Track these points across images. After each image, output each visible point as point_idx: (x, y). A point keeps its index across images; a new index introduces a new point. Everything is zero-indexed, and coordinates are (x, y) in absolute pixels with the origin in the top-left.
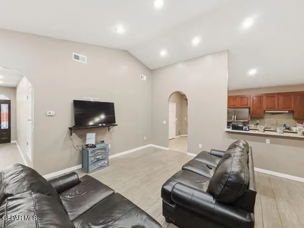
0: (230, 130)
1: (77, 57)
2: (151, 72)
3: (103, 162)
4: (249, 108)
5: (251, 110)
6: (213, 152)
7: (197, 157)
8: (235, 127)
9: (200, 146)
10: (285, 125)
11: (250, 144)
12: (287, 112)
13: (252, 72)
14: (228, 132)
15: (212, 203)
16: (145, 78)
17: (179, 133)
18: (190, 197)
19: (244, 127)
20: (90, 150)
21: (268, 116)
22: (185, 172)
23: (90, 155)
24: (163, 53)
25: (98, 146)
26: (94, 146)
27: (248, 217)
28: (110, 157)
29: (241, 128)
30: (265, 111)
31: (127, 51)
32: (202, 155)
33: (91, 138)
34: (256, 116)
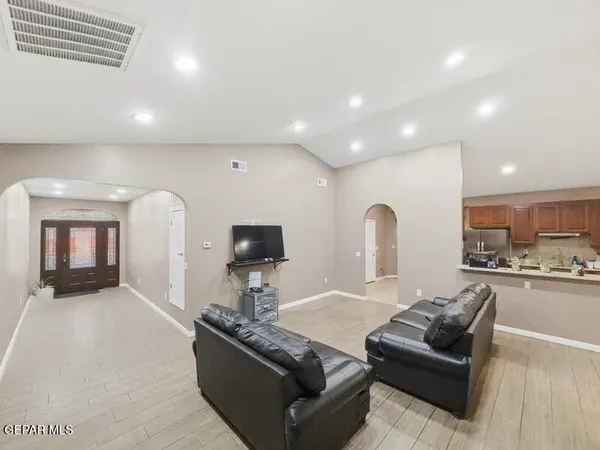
0: (467, 267)
1: (236, 165)
2: (335, 171)
3: (271, 314)
4: (508, 229)
5: (512, 231)
6: (438, 301)
7: (412, 308)
8: (474, 263)
9: (419, 293)
10: (575, 259)
11: (494, 288)
12: (578, 235)
13: (508, 169)
14: (464, 271)
15: (426, 350)
16: (324, 183)
17: (382, 271)
18: (401, 346)
19: (490, 263)
20: (256, 296)
21: (546, 241)
22: (394, 324)
23: (256, 303)
24: (356, 146)
25: (266, 290)
26: (260, 290)
27: (464, 360)
28: (281, 308)
29: (484, 265)
30: (537, 234)
31: (299, 145)
32: (420, 305)
33: (255, 279)
34: (523, 241)
